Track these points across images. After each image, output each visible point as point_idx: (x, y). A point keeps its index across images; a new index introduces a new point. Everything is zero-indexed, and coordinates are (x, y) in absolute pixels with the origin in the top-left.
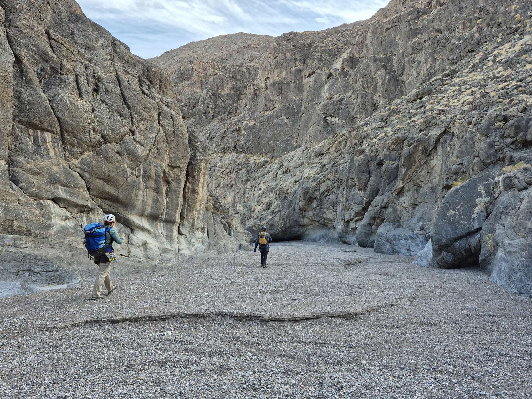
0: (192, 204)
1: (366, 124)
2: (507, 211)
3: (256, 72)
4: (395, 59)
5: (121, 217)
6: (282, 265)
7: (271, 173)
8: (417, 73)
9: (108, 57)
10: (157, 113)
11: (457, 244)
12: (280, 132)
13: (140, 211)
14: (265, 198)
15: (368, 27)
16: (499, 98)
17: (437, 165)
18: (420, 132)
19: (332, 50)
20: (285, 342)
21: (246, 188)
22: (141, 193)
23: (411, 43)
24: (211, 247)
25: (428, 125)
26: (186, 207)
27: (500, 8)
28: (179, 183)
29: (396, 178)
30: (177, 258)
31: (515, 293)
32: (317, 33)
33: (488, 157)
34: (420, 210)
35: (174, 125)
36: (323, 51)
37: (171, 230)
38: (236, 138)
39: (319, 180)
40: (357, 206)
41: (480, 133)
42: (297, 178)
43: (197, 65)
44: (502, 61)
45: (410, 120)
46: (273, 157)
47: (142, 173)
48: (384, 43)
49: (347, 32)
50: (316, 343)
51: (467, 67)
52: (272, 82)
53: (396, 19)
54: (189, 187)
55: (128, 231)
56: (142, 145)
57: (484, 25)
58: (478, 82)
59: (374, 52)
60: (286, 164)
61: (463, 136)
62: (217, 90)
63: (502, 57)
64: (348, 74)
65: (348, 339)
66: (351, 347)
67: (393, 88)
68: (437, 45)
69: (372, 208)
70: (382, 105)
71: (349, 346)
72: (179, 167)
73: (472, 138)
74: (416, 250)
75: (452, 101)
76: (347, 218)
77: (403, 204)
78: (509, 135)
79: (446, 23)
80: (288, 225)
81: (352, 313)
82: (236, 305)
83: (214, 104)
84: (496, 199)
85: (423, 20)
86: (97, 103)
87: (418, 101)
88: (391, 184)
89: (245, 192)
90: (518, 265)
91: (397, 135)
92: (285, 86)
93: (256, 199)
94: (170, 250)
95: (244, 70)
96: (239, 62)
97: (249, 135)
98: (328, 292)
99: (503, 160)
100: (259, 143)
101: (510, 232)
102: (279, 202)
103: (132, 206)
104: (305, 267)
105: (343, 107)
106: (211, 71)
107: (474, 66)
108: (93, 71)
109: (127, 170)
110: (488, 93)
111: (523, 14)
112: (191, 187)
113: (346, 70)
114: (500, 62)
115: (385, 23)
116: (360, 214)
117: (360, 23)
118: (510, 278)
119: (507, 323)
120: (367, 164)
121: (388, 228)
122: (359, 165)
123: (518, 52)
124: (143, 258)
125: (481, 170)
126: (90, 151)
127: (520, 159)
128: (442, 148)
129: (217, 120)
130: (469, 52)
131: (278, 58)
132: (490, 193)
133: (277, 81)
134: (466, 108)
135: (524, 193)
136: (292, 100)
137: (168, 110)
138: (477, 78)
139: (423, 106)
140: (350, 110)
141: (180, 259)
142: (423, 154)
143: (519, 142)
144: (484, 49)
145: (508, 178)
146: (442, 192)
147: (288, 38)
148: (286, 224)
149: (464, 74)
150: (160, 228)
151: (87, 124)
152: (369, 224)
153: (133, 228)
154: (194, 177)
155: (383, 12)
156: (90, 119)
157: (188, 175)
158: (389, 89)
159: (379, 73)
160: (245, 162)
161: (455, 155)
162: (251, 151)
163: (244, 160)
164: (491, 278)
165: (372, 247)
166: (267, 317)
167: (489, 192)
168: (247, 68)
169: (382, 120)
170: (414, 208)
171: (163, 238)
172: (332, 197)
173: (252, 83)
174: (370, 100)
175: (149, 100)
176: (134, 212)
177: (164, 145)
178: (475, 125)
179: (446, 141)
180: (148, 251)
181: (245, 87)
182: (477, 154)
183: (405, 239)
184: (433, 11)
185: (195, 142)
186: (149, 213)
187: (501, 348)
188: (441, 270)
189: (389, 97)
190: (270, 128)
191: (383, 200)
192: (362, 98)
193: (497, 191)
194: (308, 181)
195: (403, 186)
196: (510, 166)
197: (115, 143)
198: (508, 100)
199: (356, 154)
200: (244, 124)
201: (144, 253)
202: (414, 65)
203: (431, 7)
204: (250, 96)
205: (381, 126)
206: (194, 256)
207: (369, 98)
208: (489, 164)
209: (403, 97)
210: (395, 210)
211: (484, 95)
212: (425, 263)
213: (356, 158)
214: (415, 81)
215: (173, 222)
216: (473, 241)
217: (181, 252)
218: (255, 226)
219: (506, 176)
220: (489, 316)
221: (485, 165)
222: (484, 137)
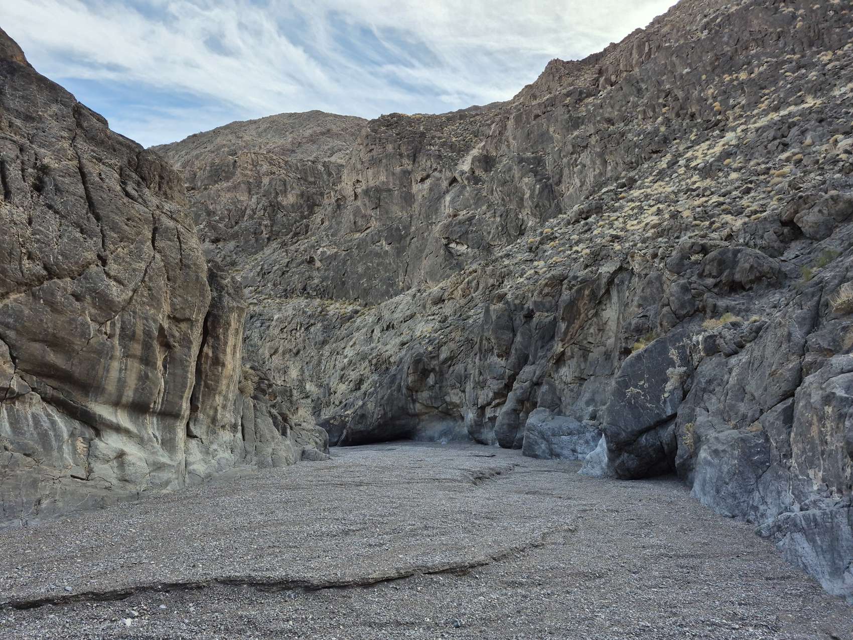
0: (213, 383)
1: (507, 256)
2: (712, 388)
3: (339, 171)
4: (549, 161)
5: (77, 408)
6: (368, 484)
7: (364, 330)
8: (581, 181)
9: (65, 134)
10: (151, 229)
11: (643, 440)
12: (378, 265)
13: (114, 398)
14: (353, 370)
15: (508, 112)
16: (695, 219)
17: (612, 318)
18: (585, 269)
19: (457, 144)
20: (343, 625)
21: (322, 355)
22: (115, 365)
23: (570, 137)
24: (249, 457)
25: (597, 257)
26: (202, 389)
27: (693, 93)
28: (189, 348)
29: (552, 337)
30: (181, 479)
31: (726, 516)
32: (433, 118)
33: (682, 306)
34: (588, 388)
35: (181, 249)
36: (443, 145)
37: (172, 430)
38: (307, 273)
39: (437, 341)
40: (495, 382)
41: (669, 271)
42: (405, 338)
43: (243, 158)
44: (699, 166)
45: (571, 250)
46: (366, 304)
47: (118, 331)
48: (532, 136)
49: (478, 118)
50: (398, 624)
51: (651, 174)
52: (364, 187)
53: (548, 102)
54: (207, 354)
55: (89, 433)
56: (119, 281)
57: (672, 116)
58: (666, 197)
59: (518, 148)
60: (386, 315)
61: (646, 275)
62: (276, 197)
63: (699, 161)
64: (480, 180)
65: (455, 611)
66: (457, 627)
67: (546, 203)
68: (609, 141)
69: (518, 385)
70: (531, 227)
71: (455, 624)
72: (188, 320)
73: (659, 278)
74: (586, 450)
75: (630, 223)
76: (481, 401)
77: (564, 378)
78: (710, 274)
79: (619, 111)
80: (390, 415)
81: (467, 564)
82: (265, 563)
83: (270, 220)
84: (696, 369)
85: (587, 105)
86: (39, 209)
87: (583, 222)
88: (546, 348)
89: (319, 362)
90: (728, 472)
91: (552, 272)
92: (384, 194)
93: (337, 374)
94: (170, 465)
95: (320, 167)
96: (313, 156)
97: (329, 270)
98: (433, 528)
99: (704, 310)
100: (343, 283)
101: (715, 421)
102: (375, 377)
103: (98, 387)
104: (406, 486)
105: (474, 229)
106: (265, 167)
107: (660, 173)
108: (34, 157)
109: (89, 326)
110: (680, 212)
111: (724, 102)
112: (211, 354)
113: (477, 173)
114: (695, 168)
115: (532, 106)
116: (501, 395)
117: (497, 106)
118: (718, 492)
119: (711, 567)
120: (509, 316)
121: (542, 416)
122: (498, 318)
123: (718, 154)
124: (115, 482)
125: (673, 326)
126: (20, 292)
127: (727, 309)
128: (618, 292)
129: (274, 245)
130: (654, 152)
131: (374, 153)
132: (686, 360)
133: (372, 188)
134: (649, 234)
135: (733, 360)
136: (396, 217)
137: (171, 224)
138: (664, 191)
139: (589, 229)
140: (485, 234)
141: (187, 480)
142: (590, 301)
143: (724, 284)
144: (674, 149)
145: (710, 337)
146: (620, 359)
147: (388, 121)
148: (385, 414)
149: (646, 184)
150: (152, 427)
151: (16, 245)
152: (515, 411)
153: (98, 427)
154: (217, 338)
155: (530, 91)
156: (22, 236)
157: (206, 333)
158: (540, 204)
159: (526, 180)
160: (321, 313)
161: (635, 303)
162: (330, 296)
163: (319, 309)
164: (692, 494)
165: (520, 447)
166: (315, 582)
167: (685, 358)
168: (324, 165)
169: (530, 250)
170: (581, 385)
171: (156, 444)
172: (459, 368)
173: (332, 189)
174: (514, 219)
175: (137, 206)
176: (101, 399)
177: (162, 282)
178: (662, 258)
179: (622, 282)
180: (127, 468)
181: (322, 194)
182: (666, 302)
183: (569, 434)
184: (601, 93)
185: (222, 278)
186: (131, 400)
187: (698, 611)
188: (621, 482)
189: (541, 215)
190: (361, 259)
191: (535, 373)
192: (501, 216)
193: (696, 357)
194: (420, 343)
195: (562, 350)
196: (713, 320)
197: (69, 279)
198: (707, 223)
199: (492, 301)
200: (319, 252)
201: (118, 473)
202: (575, 169)
203: (598, 86)
204: (329, 209)
205: (529, 258)
206: (216, 474)
207: (512, 216)
208: (685, 316)
209: (561, 216)
210: (553, 389)
211: (675, 215)
212: (597, 471)
213: (492, 307)
214: (578, 192)
215: (177, 416)
216: (666, 434)
217: (191, 468)
218: (334, 418)
219: (707, 334)
220: (685, 556)
221: (679, 319)
222: (676, 277)
